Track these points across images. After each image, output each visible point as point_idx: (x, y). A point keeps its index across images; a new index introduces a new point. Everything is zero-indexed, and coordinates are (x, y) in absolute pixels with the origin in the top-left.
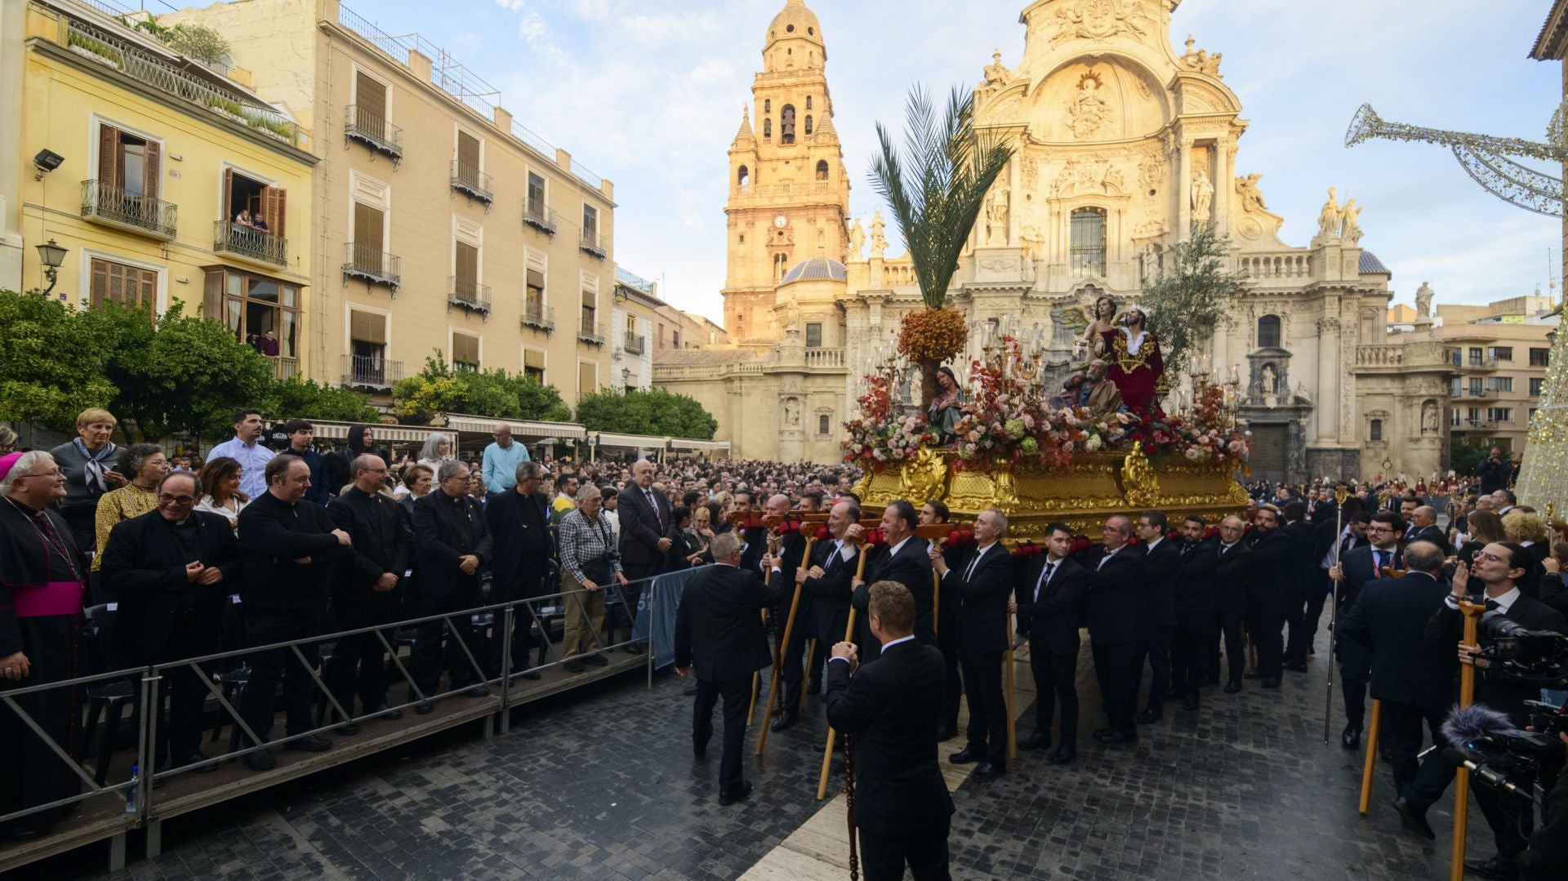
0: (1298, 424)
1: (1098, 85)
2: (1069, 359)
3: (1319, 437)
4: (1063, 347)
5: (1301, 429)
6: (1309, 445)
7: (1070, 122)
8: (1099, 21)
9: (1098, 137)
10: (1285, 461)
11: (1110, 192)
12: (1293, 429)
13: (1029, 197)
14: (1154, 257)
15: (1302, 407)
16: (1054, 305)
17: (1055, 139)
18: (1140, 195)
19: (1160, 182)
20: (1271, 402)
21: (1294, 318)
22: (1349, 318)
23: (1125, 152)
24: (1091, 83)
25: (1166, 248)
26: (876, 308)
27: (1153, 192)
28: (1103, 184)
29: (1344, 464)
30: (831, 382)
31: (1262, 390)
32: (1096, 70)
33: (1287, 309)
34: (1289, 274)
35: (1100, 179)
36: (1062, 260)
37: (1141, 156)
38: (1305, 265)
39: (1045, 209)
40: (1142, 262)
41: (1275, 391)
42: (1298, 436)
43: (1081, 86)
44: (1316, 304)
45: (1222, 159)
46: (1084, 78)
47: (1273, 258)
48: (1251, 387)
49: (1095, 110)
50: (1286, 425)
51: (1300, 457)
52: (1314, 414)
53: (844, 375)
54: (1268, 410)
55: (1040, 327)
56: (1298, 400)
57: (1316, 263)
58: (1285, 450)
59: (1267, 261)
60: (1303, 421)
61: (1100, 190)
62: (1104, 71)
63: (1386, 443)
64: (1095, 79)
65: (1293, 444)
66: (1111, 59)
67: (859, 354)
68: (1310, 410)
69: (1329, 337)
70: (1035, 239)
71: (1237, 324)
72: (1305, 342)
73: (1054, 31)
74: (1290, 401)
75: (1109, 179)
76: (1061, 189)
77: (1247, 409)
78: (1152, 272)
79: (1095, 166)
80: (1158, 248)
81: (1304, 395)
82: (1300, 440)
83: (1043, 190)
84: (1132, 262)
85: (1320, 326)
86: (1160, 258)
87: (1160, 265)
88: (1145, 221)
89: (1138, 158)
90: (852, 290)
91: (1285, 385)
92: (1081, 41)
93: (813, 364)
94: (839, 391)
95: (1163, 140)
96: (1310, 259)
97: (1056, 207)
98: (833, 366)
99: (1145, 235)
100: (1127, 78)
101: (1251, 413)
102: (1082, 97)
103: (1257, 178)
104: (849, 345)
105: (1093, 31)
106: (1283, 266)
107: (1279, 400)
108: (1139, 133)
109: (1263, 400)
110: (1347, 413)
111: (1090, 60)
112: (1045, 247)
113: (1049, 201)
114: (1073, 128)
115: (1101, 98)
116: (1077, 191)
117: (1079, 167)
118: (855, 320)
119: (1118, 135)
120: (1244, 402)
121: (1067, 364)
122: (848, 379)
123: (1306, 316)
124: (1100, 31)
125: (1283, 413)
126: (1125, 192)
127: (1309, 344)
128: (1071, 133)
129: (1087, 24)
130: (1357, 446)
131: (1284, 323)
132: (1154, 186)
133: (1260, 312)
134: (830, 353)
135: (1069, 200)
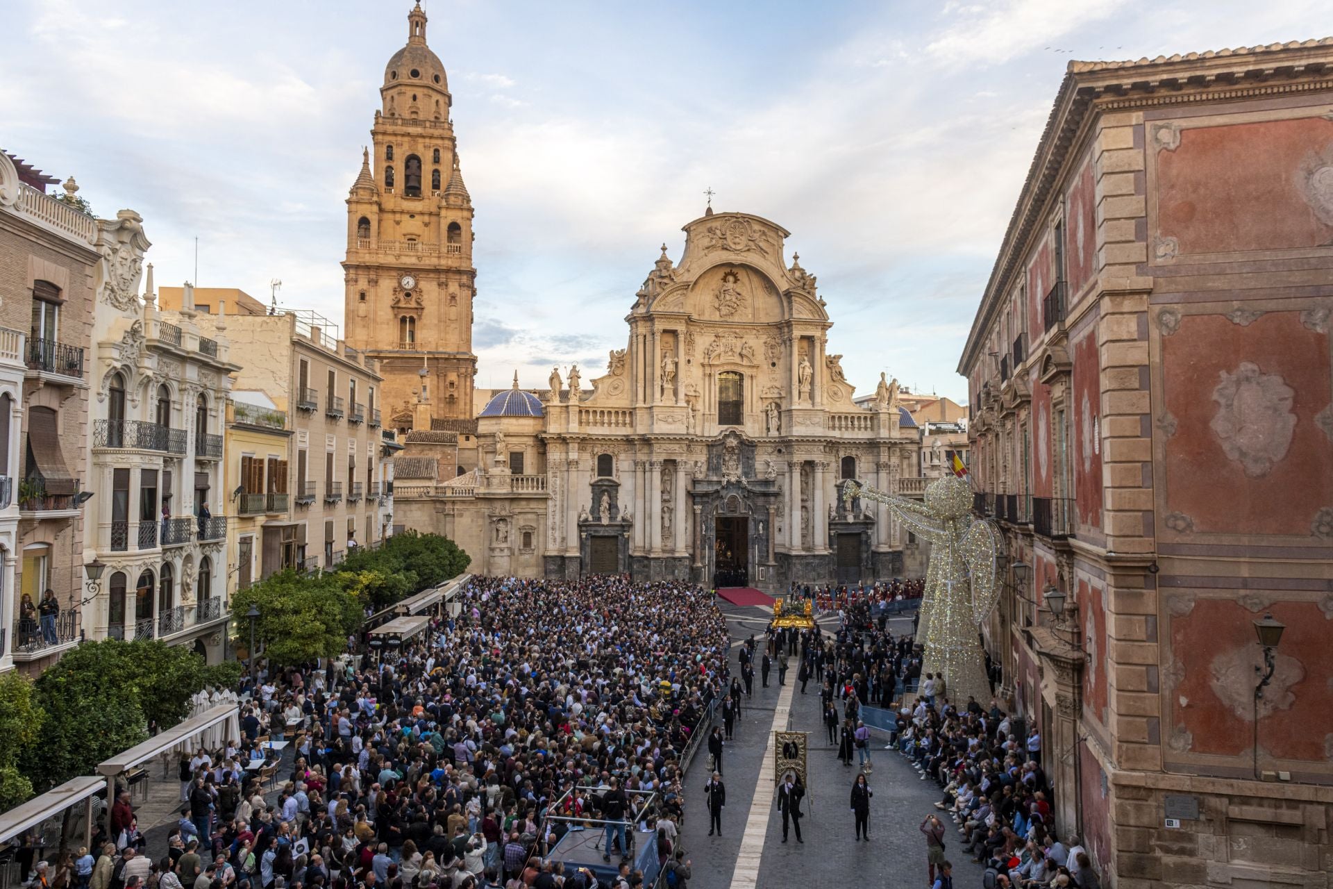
0: (867, 533)
1: (736, 280)
2: (719, 488)
3: (879, 543)
4: (715, 479)
5: (869, 537)
6: (873, 548)
7: (717, 305)
8: (737, 240)
9: (736, 319)
10: (860, 559)
11: (745, 362)
12: (864, 537)
13: (689, 361)
14: (776, 413)
15: (869, 523)
16: (708, 445)
17: (706, 317)
18: (765, 366)
19: (779, 359)
20: (850, 519)
21: (863, 459)
22: (895, 460)
23: (754, 332)
24: (731, 279)
25: (783, 408)
26: (574, 446)
27: (774, 364)
28: (740, 355)
29: (892, 561)
30: (533, 505)
31: (845, 509)
32: (735, 270)
33: (858, 453)
34: (859, 428)
35: (738, 350)
36: (713, 412)
37: (765, 336)
38: (869, 422)
39: (701, 369)
40: (767, 415)
41: (853, 511)
42: (866, 541)
43: (725, 280)
44: (876, 450)
45: (818, 345)
46: (727, 275)
47: (849, 416)
48: (838, 507)
49: (734, 300)
50: (859, 534)
51: (868, 557)
52: (876, 526)
53: (546, 499)
54: (849, 524)
55: (699, 464)
56: (866, 517)
57: (875, 422)
58: (859, 552)
59: (846, 418)
60: (870, 532)
61: (737, 359)
62: (742, 275)
63: (918, 545)
64: (735, 276)
65: (864, 548)
66: (745, 266)
67: (558, 482)
68: (873, 524)
69: (883, 475)
70: (693, 394)
71: (828, 464)
72: (870, 476)
73: (706, 242)
74: (862, 517)
75: (744, 352)
76: (712, 356)
77: (836, 524)
78: (774, 423)
79: (734, 341)
80: (778, 406)
81: (870, 514)
82: (868, 545)
83: (698, 357)
84: (761, 414)
85: (878, 465)
86: (780, 413)
87: (780, 419)
88: (769, 385)
89: (764, 338)
90: (554, 428)
91: (858, 506)
92: (725, 252)
93: (517, 488)
94: (540, 511)
95: (780, 328)
96: (872, 418)
97: (708, 371)
98: (535, 491)
99: (769, 396)
100: (756, 281)
101: (839, 527)
102: (725, 288)
103: (840, 357)
104: (550, 474)
105: (733, 246)
106: (856, 423)
107: (855, 517)
108: (764, 320)
109: (845, 517)
110: (895, 525)
111: (730, 265)
112: (701, 400)
113: (703, 365)
114: (719, 310)
115: (738, 290)
116: (722, 360)
117: (724, 340)
118: (555, 454)
119: (749, 318)
120: (834, 519)
121: (717, 491)
122: (550, 503)
123: (870, 458)
124: (738, 247)
125: (858, 526)
126: (755, 363)
127: (872, 476)
128: (718, 313)
129: (729, 242)
130: (900, 549)
131: (857, 462)
132: (775, 360)
133: (842, 454)
134: (533, 479)
135: (718, 365)
